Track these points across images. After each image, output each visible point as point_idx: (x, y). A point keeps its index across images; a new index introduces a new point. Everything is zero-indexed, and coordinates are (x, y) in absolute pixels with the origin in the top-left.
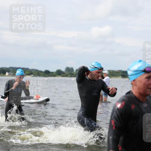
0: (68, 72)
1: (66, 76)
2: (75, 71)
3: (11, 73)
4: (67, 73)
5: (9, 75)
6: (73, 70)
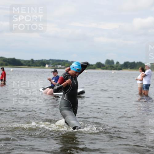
0: (109, 65)
1: (107, 69)
2: (115, 64)
3: (51, 66)
4: (107, 66)
5: (49, 67)
6: (113, 63)
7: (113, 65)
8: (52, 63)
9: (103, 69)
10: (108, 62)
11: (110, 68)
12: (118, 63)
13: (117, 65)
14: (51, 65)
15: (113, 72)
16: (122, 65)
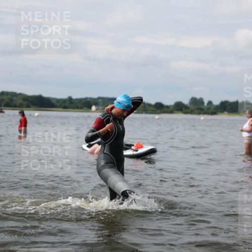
0: (195, 106)
1: (191, 112)
2: (206, 104)
3: (101, 108)
4: (192, 108)
5: (97, 110)
6: (203, 103)
7: (202, 107)
8: (101, 104)
9: (186, 113)
10: (194, 101)
11: (197, 111)
12: (210, 103)
13: (209, 106)
14: (100, 106)
15: (202, 117)
16: (217, 106)
